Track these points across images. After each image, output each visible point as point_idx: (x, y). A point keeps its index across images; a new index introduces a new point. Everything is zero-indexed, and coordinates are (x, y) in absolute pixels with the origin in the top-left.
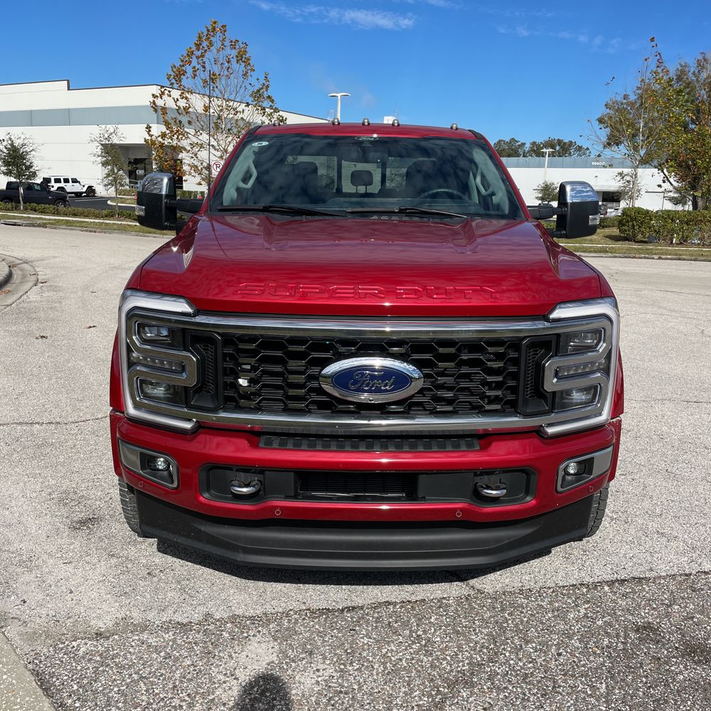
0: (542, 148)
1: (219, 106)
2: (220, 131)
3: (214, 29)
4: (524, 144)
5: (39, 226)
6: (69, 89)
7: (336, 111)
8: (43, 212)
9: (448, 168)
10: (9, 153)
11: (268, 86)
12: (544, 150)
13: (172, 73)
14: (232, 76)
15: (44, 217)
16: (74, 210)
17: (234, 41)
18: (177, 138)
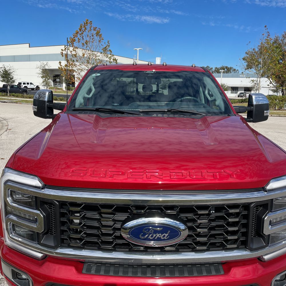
0: (219, 70)
1: (89, 54)
2: (89, 64)
3: (87, 23)
4: (212, 68)
5: (15, 103)
6: (29, 47)
7: (137, 56)
8: (17, 97)
9: (188, 83)
10: (4, 73)
11: (109, 46)
12: (220, 71)
13: (70, 41)
14: (94, 42)
15: (17, 99)
16: (30, 96)
17: (95, 27)
18: (72, 67)
